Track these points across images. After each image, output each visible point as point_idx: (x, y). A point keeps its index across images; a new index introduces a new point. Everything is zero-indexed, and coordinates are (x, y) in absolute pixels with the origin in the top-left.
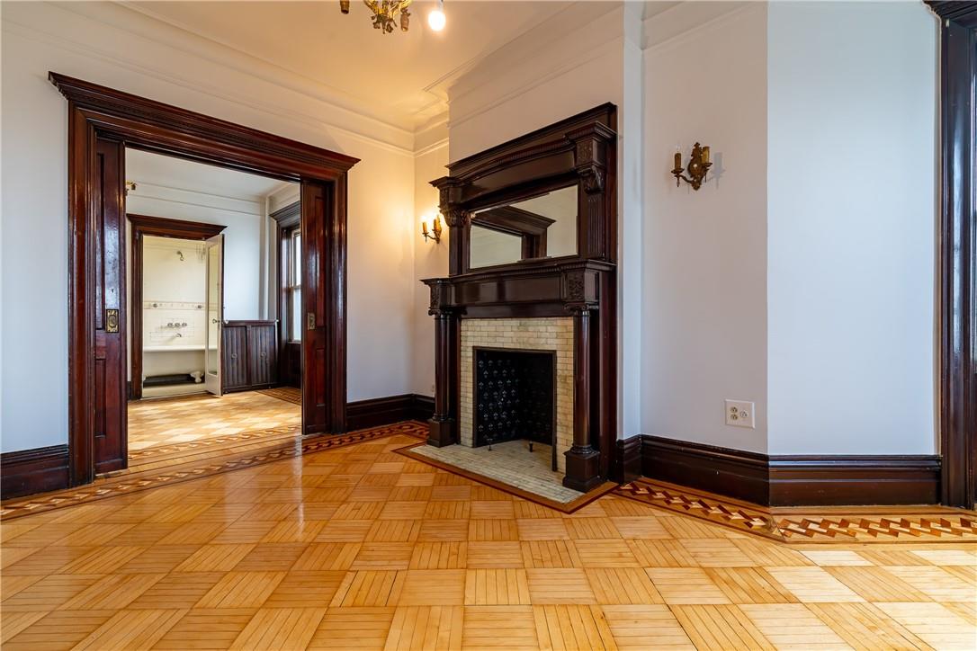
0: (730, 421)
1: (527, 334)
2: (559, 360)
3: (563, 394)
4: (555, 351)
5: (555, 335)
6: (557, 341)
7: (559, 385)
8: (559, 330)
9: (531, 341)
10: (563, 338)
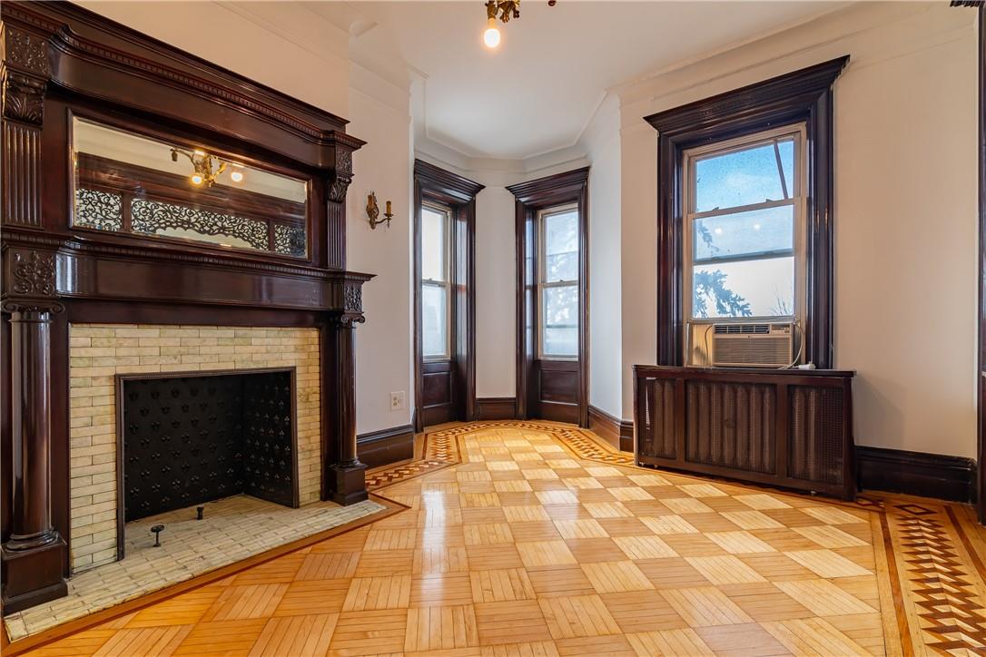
0: (393, 407)
1: (249, 349)
2: (298, 378)
3: (304, 416)
4: (295, 367)
5: (292, 348)
6: (296, 356)
7: (299, 406)
8: (297, 342)
9: (256, 357)
10: (303, 350)
